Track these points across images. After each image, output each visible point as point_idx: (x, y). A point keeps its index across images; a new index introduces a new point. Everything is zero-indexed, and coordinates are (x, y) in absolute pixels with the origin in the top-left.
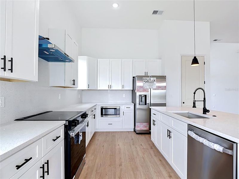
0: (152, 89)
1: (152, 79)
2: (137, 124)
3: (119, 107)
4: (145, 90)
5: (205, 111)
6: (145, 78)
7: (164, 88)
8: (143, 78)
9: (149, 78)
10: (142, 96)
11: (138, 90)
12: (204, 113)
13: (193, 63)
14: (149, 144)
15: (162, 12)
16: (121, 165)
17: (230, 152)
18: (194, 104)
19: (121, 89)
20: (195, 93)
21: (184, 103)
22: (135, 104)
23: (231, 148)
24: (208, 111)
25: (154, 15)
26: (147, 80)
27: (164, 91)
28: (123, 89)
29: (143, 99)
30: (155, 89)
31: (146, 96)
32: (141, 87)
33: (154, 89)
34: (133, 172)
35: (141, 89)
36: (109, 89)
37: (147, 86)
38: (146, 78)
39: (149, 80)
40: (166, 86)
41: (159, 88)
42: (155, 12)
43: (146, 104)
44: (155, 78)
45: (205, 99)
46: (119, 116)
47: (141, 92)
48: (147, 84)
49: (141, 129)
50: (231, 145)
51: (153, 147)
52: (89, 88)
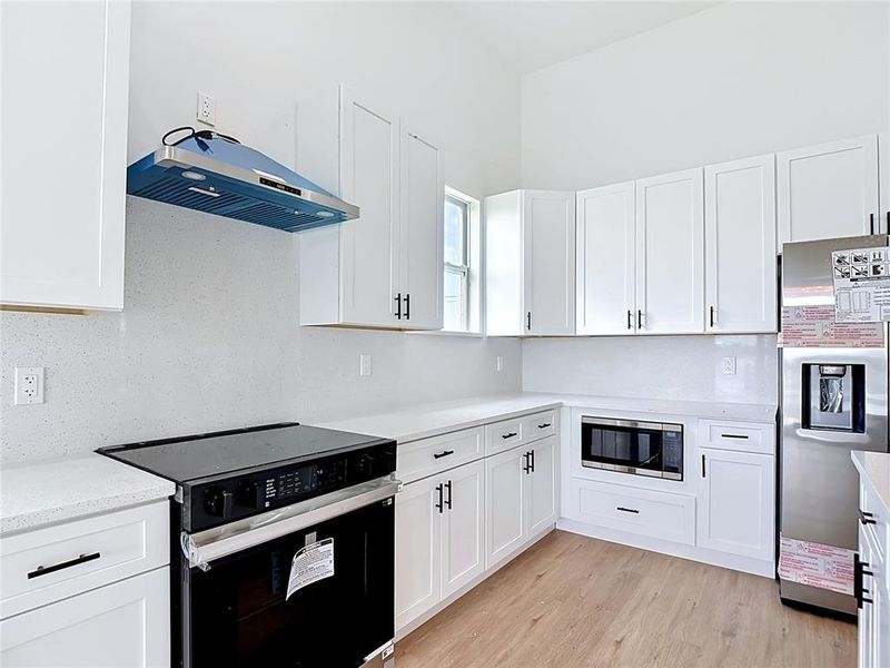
3: (679, 428)
6: (848, 254)
8: (836, 255)
9: (885, 251)
10: (832, 370)
11: (794, 337)
19: (701, 331)
26: (866, 267)
28: (715, 330)
31: (859, 371)
35: (820, 327)
36: (631, 332)
37: (866, 303)
38: (859, 253)
43: (858, 424)
46: (677, 476)
47: (816, 345)
48: (868, 289)
49: (811, 582)
52: (528, 327)
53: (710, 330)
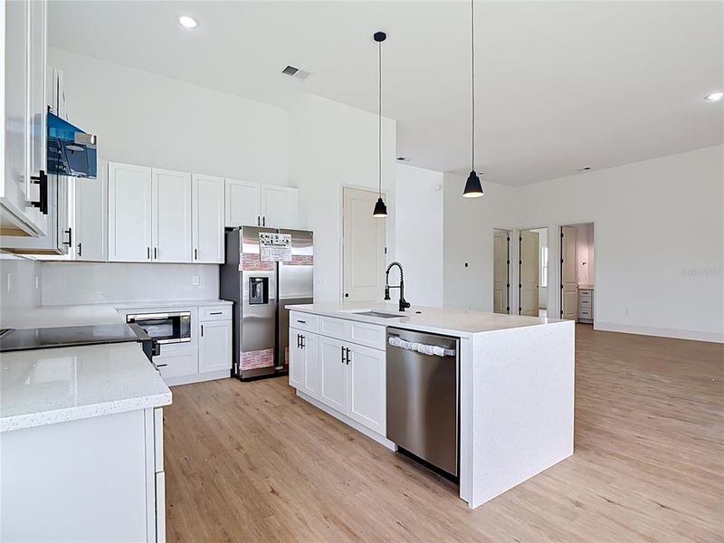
0: (280, 264)
1: (281, 236)
2: (242, 355)
3: (189, 314)
4: (264, 266)
5: (403, 305)
6: (264, 234)
7: (309, 260)
8: (260, 234)
9: (274, 234)
10: (257, 280)
11: (247, 266)
12: (400, 310)
13: (376, 212)
14: (285, 397)
15: (305, 75)
16: (239, 448)
17: (451, 353)
18: (387, 292)
19: (190, 262)
20: (388, 272)
21: (347, 295)
22: (234, 303)
23: (453, 347)
24: (408, 305)
25: (286, 76)
26: (269, 240)
27: (308, 267)
29: (260, 288)
30: (289, 263)
31: (265, 281)
32: (253, 256)
33: (284, 264)
34: (277, 452)
35: (256, 262)
36: (149, 260)
37: (269, 254)
38: (267, 234)
39: (274, 240)
40: (312, 257)
41: (298, 260)
42: (290, 70)
43: (266, 300)
44: (290, 236)
45: (402, 283)
46: (188, 339)
47: (254, 270)
48: (270, 248)
49: (254, 367)
50: (452, 342)
51: (296, 401)
52: (80, 254)
53: (194, 261)
